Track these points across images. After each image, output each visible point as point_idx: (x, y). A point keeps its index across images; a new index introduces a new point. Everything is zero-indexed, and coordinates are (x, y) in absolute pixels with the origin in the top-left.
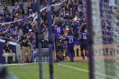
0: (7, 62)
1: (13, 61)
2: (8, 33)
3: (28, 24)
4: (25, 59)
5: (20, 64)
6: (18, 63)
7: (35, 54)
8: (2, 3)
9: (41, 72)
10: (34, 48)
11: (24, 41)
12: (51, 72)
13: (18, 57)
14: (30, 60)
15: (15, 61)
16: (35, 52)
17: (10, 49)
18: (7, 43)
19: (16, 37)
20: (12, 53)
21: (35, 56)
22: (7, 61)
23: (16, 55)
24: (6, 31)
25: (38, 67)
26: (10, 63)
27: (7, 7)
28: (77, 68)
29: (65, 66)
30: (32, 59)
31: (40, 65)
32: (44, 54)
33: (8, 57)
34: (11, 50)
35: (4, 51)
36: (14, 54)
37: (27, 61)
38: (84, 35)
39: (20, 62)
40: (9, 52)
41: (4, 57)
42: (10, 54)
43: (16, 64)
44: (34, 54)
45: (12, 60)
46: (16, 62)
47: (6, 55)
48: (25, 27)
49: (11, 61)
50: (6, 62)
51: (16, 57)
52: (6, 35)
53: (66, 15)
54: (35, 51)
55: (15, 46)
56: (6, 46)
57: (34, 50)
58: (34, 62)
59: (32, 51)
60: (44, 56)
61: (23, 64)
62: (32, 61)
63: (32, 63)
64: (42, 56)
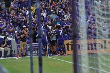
2: (5, 28)
3: (23, 21)
5: (15, 58)
6: (13, 57)
9: (32, 64)
12: (41, 64)
13: (13, 51)
16: (29, 47)
24: (3, 26)
25: (29, 60)
26: (6, 57)
30: (26, 53)
32: (37, 48)
37: (22, 55)
39: (15, 56)
44: (28, 49)
48: (20, 24)
50: (2, 55)
51: (11, 51)
52: (3, 30)
53: (59, 12)
57: (28, 44)
58: (28, 56)
59: (27, 46)
61: (18, 58)
62: (26, 55)
63: (26, 57)
64: (36, 50)
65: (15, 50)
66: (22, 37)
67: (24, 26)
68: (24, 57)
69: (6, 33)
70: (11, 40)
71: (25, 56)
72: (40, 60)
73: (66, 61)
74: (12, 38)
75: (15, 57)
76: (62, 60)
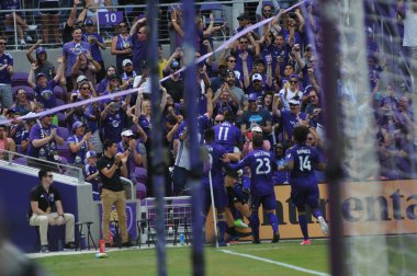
0: (46, 243)
1: (67, 240)
2: (50, 143)
3: (116, 112)
4: (108, 235)
5: (92, 251)
6: (83, 248)
7: (143, 215)
8: (29, 38)
10: (140, 195)
11: (105, 170)
13: (85, 227)
14: (125, 239)
15: (73, 240)
16: (143, 209)
17: (56, 198)
18: (44, 179)
19: (78, 158)
20: (65, 212)
21: (143, 225)
22: (44, 240)
23: (76, 220)
26: (56, 250)
27: (44, 53)
30: (132, 234)
31: (161, 255)
32: (175, 215)
33: (49, 226)
34: (58, 203)
35: (35, 204)
36: (70, 216)
37: (117, 242)
38: (304, 155)
39: (91, 244)
40: (54, 210)
41: (37, 228)
42: (55, 215)
43: (78, 253)
44: (139, 218)
46: (79, 243)
47: (41, 219)
49: (60, 242)
50: (42, 244)
51: (76, 226)
52: (42, 150)
53: (254, 78)
54: (143, 204)
55: (73, 189)
56: (41, 190)
57: (139, 201)
58: (139, 244)
59: (134, 206)
60: (176, 222)
61: (101, 251)
62: (132, 241)
63: (132, 248)
64: (170, 222)
65: (90, 223)
66: (110, 176)
67: (128, 133)
68: (124, 249)
69: (56, 157)
70: (74, 184)
71: (128, 245)
73: (285, 265)
74: (77, 176)
75: (89, 248)
76: (272, 262)
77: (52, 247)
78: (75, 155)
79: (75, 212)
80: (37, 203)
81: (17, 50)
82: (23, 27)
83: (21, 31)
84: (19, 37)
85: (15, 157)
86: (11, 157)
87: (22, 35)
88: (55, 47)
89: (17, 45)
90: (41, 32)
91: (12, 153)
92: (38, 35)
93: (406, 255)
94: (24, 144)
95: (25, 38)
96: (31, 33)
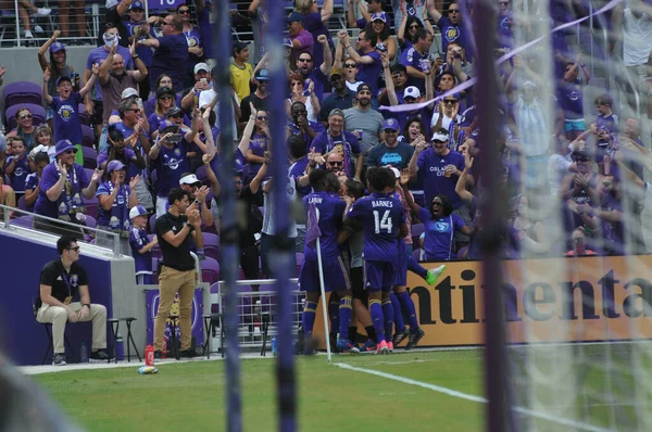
0: (62, 350)
1: (95, 347)
2: (72, 195)
3: (176, 147)
5: (134, 363)
7: (215, 308)
8: (39, 29)
9: (234, 404)
10: (209, 276)
12: (287, 406)
13: (123, 324)
14: (186, 344)
15: (104, 346)
16: (215, 298)
17: (80, 282)
19: (114, 219)
20: (92, 302)
21: (215, 323)
22: (59, 346)
23: (110, 314)
25: (219, 380)
26: (78, 361)
28: (444, 386)
29: (377, 373)
30: (197, 338)
32: (264, 309)
34: (84, 289)
35: (46, 290)
36: (99, 308)
37: (173, 349)
39: (133, 351)
41: (48, 326)
43: (112, 365)
44: (208, 312)
45: (89, 342)
46: (113, 351)
48: (158, 163)
49: (84, 348)
50: (56, 351)
51: (110, 325)
52: (63, 204)
53: (406, 93)
54: (214, 291)
55: (104, 266)
56: (59, 268)
57: (207, 286)
58: (207, 352)
59: (200, 294)
60: (266, 319)
61: (148, 364)
62: (197, 348)
63: (197, 359)
64: (256, 319)
65: (130, 320)
67: (190, 179)
68: (184, 361)
70: (106, 258)
71: (190, 354)
72: (285, 378)
73: (434, 387)
75: (129, 358)
76: (411, 382)
77: (72, 356)
78: (109, 214)
79: (107, 301)
80: (49, 288)
81: (19, 47)
82: (29, 12)
83: (26, 17)
84: (22, 26)
85: (15, 216)
86: (8, 215)
87: (28, 24)
88: (80, 43)
89: (19, 40)
90: (57, 20)
91: (10, 208)
92: (53, 24)
93: (614, 373)
94: (29, 194)
95: (32, 29)
96: (42, 20)
